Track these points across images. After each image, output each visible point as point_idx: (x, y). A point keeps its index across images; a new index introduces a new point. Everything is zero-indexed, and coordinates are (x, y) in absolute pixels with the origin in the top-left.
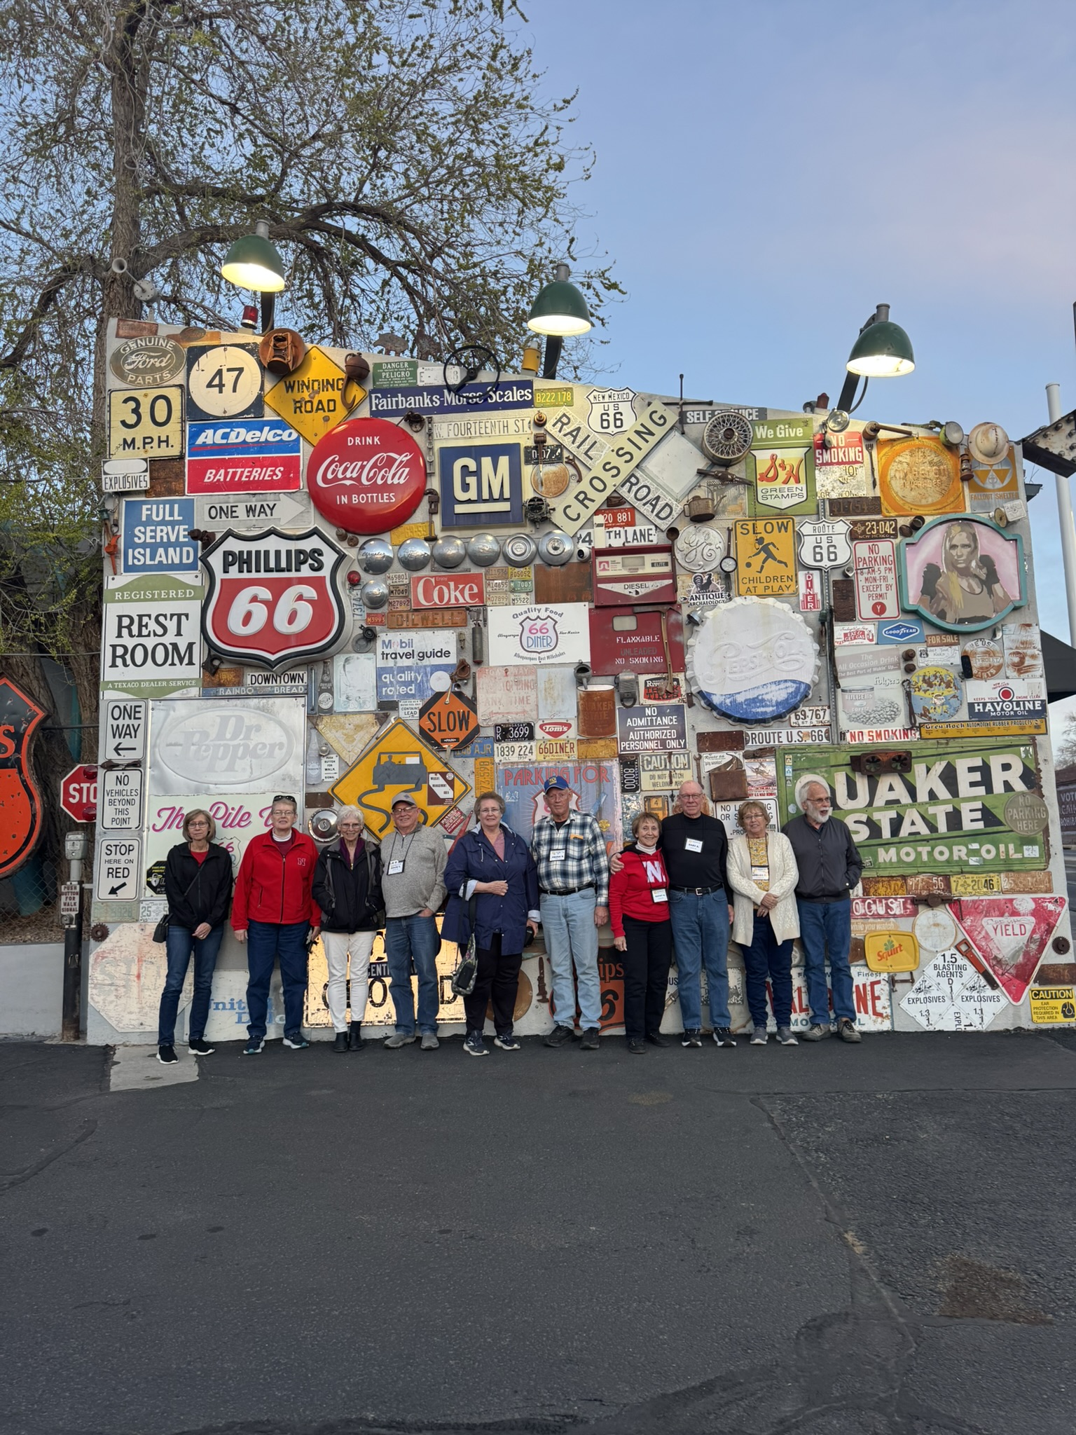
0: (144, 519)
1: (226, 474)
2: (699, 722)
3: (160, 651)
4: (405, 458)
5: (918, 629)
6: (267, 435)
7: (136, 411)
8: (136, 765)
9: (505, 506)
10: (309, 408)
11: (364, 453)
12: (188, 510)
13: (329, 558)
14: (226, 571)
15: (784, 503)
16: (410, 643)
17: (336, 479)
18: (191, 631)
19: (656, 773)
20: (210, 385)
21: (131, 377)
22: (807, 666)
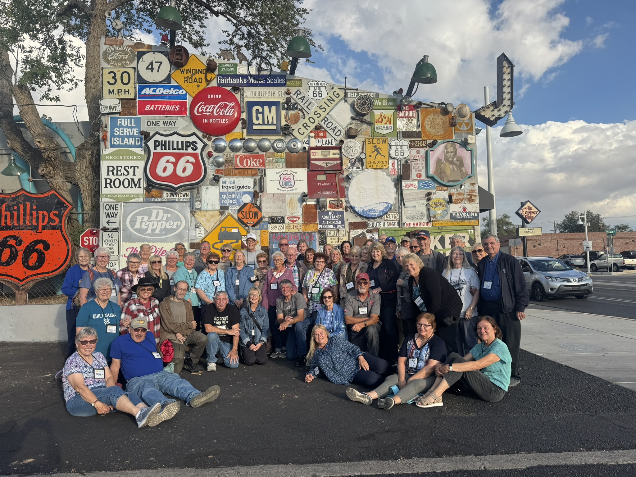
0: (118, 125)
1: (155, 107)
2: (350, 217)
3: (126, 182)
4: (232, 104)
5: (433, 184)
6: (173, 91)
7: (114, 77)
8: (116, 229)
9: (274, 127)
10: (190, 81)
11: (214, 102)
12: (138, 122)
13: (200, 145)
14: (155, 149)
15: (385, 132)
16: (234, 182)
17: (203, 112)
18: (140, 174)
19: (333, 238)
20: (147, 68)
21: (112, 62)
22: (391, 197)
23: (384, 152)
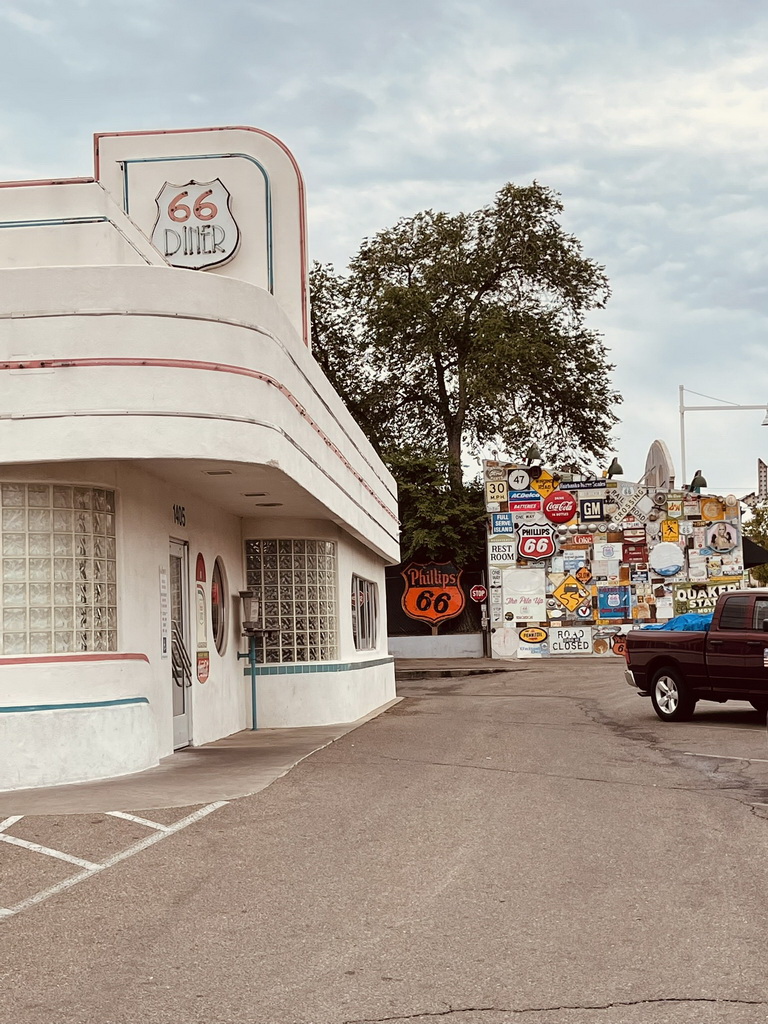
0: (498, 519)
1: (520, 506)
2: (652, 576)
3: (505, 556)
4: (571, 502)
5: (710, 552)
6: (531, 495)
7: (494, 488)
8: (500, 587)
9: (599, 516)
10: (543, 488)
11: (560, 502)
12: (510, 516)
13: (551, 531)
14: (523, 535)
15: (675, 516)
16: (573, 554)
17: (552, 509)
18: (513, 550)
19: (641, 590)
21: (492, 478)
22: (680, 561)
23: (675, 530)
